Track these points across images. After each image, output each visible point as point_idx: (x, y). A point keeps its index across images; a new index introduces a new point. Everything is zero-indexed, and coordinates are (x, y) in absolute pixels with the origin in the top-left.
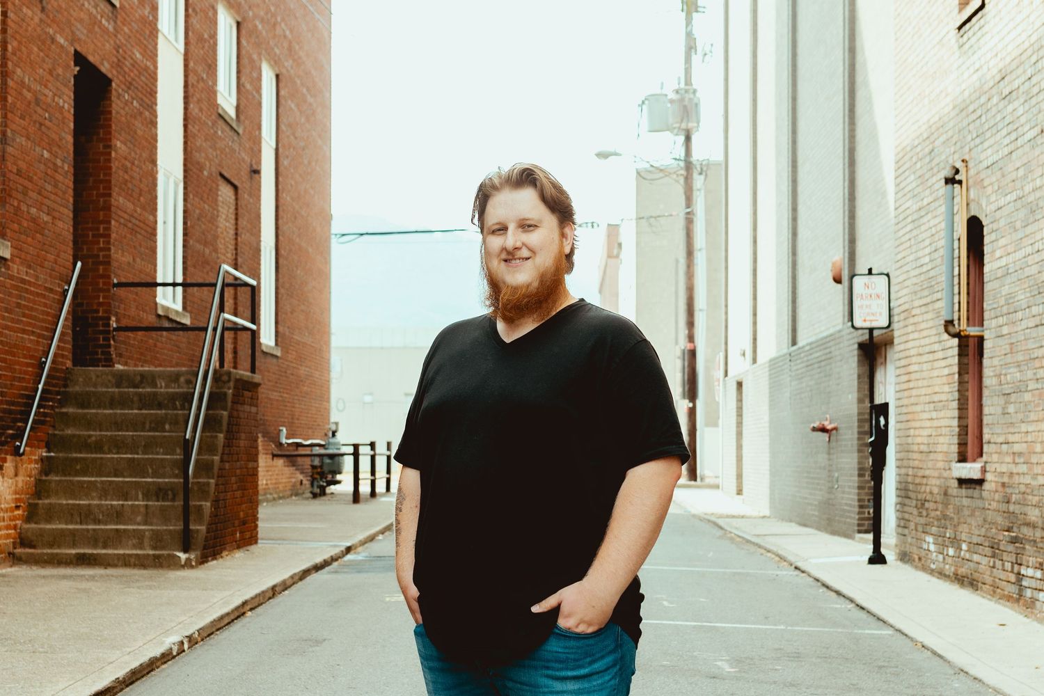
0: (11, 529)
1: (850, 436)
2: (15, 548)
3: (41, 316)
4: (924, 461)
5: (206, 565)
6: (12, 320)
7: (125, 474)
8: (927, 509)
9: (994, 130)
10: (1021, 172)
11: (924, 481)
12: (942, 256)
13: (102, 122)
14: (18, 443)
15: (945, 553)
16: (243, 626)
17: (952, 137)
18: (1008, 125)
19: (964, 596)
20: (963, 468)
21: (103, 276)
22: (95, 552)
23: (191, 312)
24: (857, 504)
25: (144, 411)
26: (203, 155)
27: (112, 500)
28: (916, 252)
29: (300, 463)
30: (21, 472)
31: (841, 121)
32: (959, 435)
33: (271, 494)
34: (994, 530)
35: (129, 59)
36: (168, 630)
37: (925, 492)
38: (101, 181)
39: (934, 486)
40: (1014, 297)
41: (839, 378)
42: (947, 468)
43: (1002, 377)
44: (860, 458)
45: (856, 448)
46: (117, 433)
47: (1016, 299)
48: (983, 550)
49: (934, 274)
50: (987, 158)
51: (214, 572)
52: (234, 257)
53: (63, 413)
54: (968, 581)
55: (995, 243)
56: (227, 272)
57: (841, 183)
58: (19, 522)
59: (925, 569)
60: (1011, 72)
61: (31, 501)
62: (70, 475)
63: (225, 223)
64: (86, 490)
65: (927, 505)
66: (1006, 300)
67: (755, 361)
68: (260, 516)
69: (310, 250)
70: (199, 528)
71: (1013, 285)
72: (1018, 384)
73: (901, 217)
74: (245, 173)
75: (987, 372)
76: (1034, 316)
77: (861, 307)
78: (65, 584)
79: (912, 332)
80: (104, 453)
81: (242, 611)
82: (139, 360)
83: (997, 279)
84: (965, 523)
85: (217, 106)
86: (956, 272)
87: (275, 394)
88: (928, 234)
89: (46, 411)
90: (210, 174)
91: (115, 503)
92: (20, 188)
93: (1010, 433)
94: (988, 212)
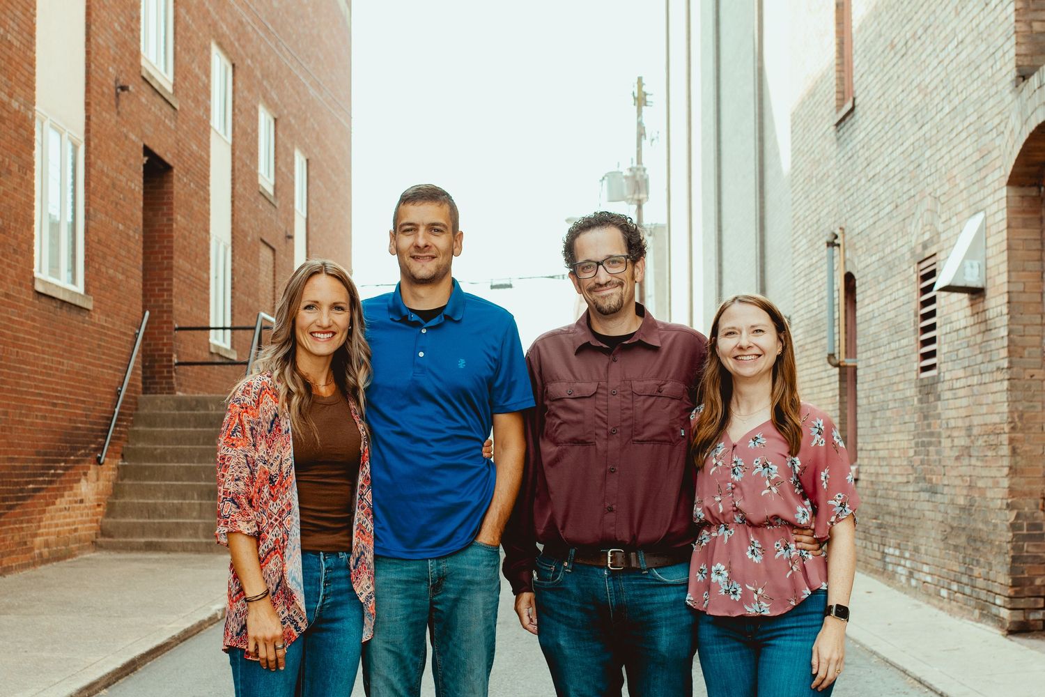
0: (94, 523)
2: (97, 538)
3: (115, 354)
6: (95, 358)
7: (184, 479)
9: (863, 205)
10: (882, 238)
12: (826, 304)
13: (165, 201)
14: (99, 455)
17: (832, 210)
18: (872, 201)
21: (165, 322)
22: (160, 540)
23: (237, 350)
25: (199, 429)
26: (247, 225)
27: (173, 499)
28: (808, 299)
30: (102, 478)
34: (865, 519)
35: (187, 150)
38: (165, 247)
40: (878, 336)
43: (871, 398)
46: (177, 447)
47: (880, 337)
49: (821, 318)
50: (858, 226)
53: (134, 431)
55: (865, 293)
56: (264, 319)
58: (100, 517)
61: (109, 501)
62: (140, 480)
63: (265, 278)
64: (152, 491)
66: (873, 337)
71: (877, 326)
72: (882, 404)
73: (797, 272)
74: (281, 238)
75: (860, 394)
76: (892, 351)
78: (136, 566)
80: (167, 462)
82: (196, 388)
83: (866, 321)
85: (259, 185)
86: (837, 316)
88: (817, 285)
89: (122, 429)
90: (253, 240)
91: (175, 502)
92: (100, 254)
93: (876, 442)
94: (859, 269)
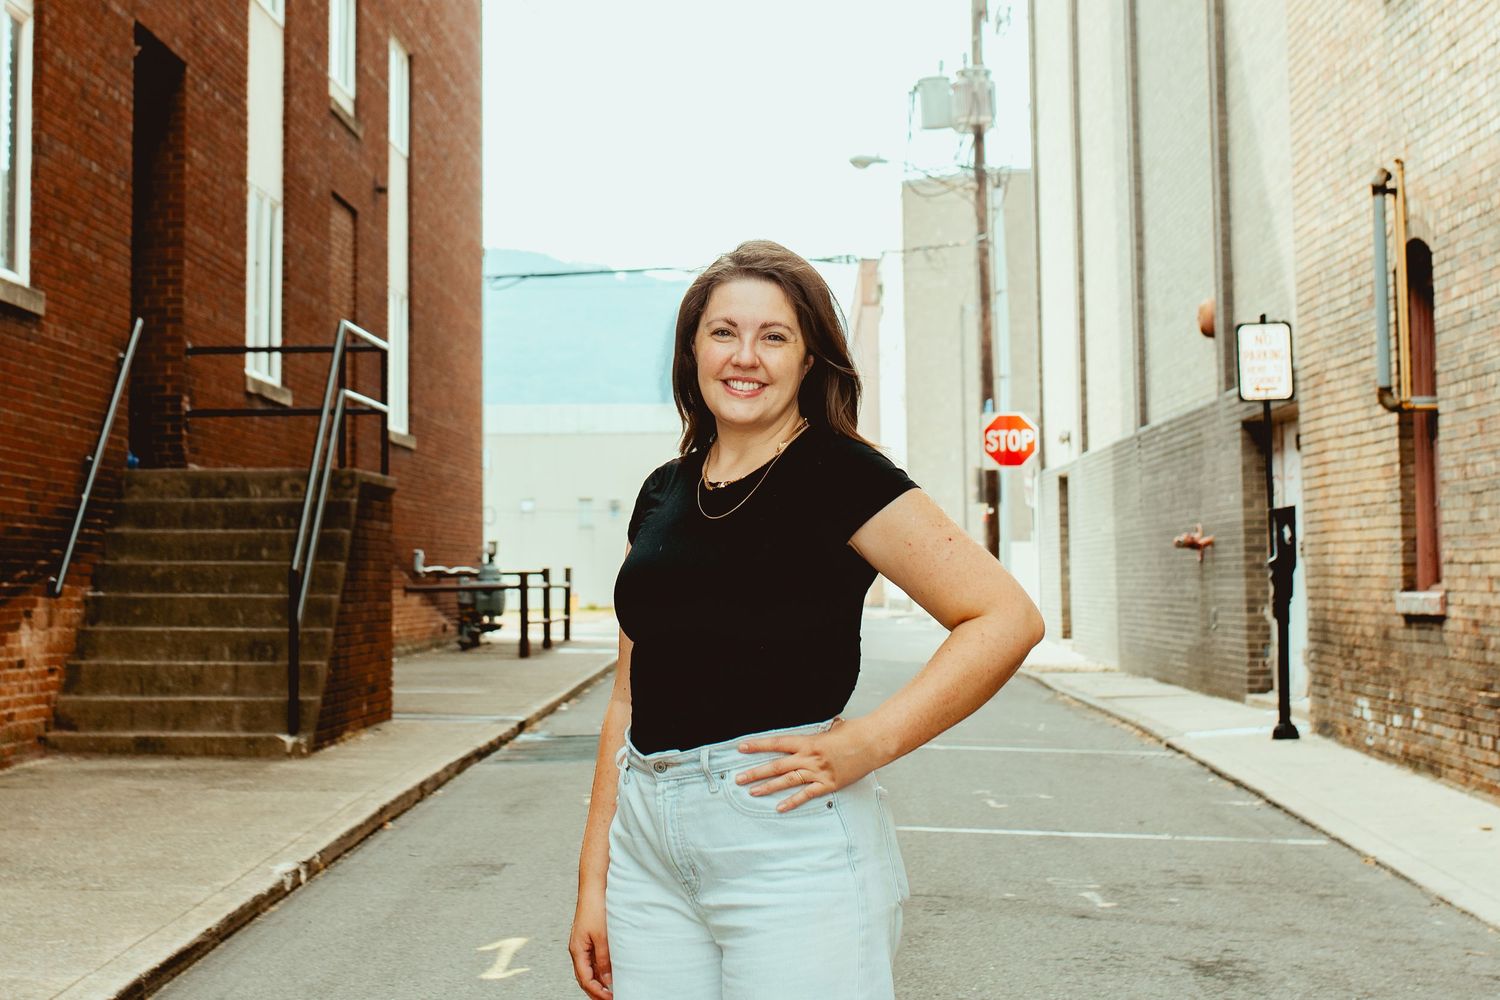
0: (42, 703)
1: (1233, 554)
2: (47, 730)
3: (86, 397)
4: (1351, 589)
5: (321, 752)
6: (47, 403)
7: (205, 621)
8: (1358, 659)
9: (1442, 117)
10: (1486, 176)
11: (1352, 618)
12: (1371, 295)
13: (171, 123)
14: (53, 579)
15: (1388, 722)
16: (380, 846)
17: (1379, 128)
18: (1464, 109)
19: (1420, 785)
20: (1413, 599)
21: (171, 340)
22: (162, 734)
23: (292, 388)
24: (1246, 650)
25: (232, 531)
26: (310, 167)
27: (187, 659)
28: (1330, 291)
29: (442, 601)
30: (58, 620)
31: (1207, 108)
32: (1405, 551)
33: (403, 645)
34: (1463, 690)
35: (209, 34)
36: (275, 854)
37: (1353, 634)
38: (170, 205)
39: (1368, 625)
40: (1483, 353)
41: (1214, 471)
42: (1387, 598)
43: (1469, 468)
44: (1250, 585)
45: (1242, 571)
46: (193, 563)
47: (1486, 356)
48: (1448, 718)
49: (1359, 322)
50: (1433, 156)
51: (333, 763)
52: (353, 307)
53: (115, 535)
54: (1425, 763)
55: (1450, 277)
56: (348, 331)
57: (1210, 195)
58: (52, 693)
59: (1357, 745)
60: (1466, 36)
61: (72, 662)
62: (125, 623)
63: (339, 262)
64: (148, 645)
65: (1357, 653)
66: (1471, 357)
67: (1085, 447)
68: (395, 678)
69: (456, 299)
70: (311, 698)
71: (1480, 336)
72: (1493, 478)
73: (1304, 243)
74: (366, 191)
75: (1444, 461)
77: (1252, 369)
78: (121, 783)
79: (1327, 405)
80: (174, 590)
81: (379, 822)
82: (222, 457)
83: (1454, 327)
84: (1418, 679)
85: (329, 99)
86: (1392, 318)
87: (409, 502)
88: (1347, 265)
89: (93, 531)
90: (319, 194)
91: (190, 663)
92: (59, 216)
93: (1482, 548)
94: (1438, 232)
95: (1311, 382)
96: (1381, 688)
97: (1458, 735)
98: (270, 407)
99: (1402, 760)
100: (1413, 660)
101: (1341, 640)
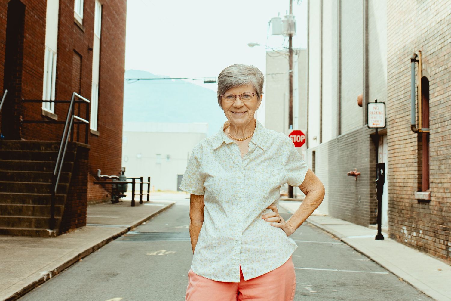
1: (366, 178)
4: (401, 191)
5: (61, 236)
7: (24, 191)
8: (403, 213)
9: (433, 38)
10: (446, 57)
11: (402, 200)
12: (410, 95)
15: (412, 235)
16: (78, 266)
17: (414, 40)
18: (440, 35)
19: (421, 255)
20: (420, 194)
21: (17, 97)
22: (8, 228)
23: (57, 114)
24: (369, 210)
25: (34, 161)
26: (66, 41)
28: (397, 93)
29: (107, 187)
31: (362, 31)
32: (418, 179)
33: (93, 201)
34: (435, 224)
36: (42, 268)
37: (402, 206)
38: (18, 52)
39: (406, 203)
40: (444, 115)
41: (361, 151)
42: (413, 194)
43: (438, 152)
44: (371, 188)
45: (369, 184)
46: (21, 171)
47: (445, 116)
48: (430, 234)
49: (406, 103)
50: (430, 50)
51: (65, 239)
52: (79, 88)
54: (423, 248)
55: (434, 89)
56: (75, 96)
57: (362, 60)
59: (402, 242)
60: (441, 11)
63: (75, 73)
64: (5, 198)
65: (403, 212)
66: (440, 116)
67: (321, 142)
68: (88, 212)
69: (115, 86)
70: (58, 218)
71: (443, 109)
72: (446, 155)
73: (390, 77)
74: (85, 50)
75: (431, 149)
77: (372, 118)
79: (396, 130)
80: (14, 181)
81: (78, 259)
82: (33, 137)
83: (436, 106)
84: (421, 221)
85: (74, 19)
86: (416, 102)
87: (96, 154)
88: (403, 84)
90: (69, 50)
91: (18, 205)
93: (442, 178)
94: (431, 75)
95: (391, 122)
96: (410, 223)
97: (433, 239)
98: (50, 121)
99: (416, 247)
100: (420, 214)
101: (398, 207)
